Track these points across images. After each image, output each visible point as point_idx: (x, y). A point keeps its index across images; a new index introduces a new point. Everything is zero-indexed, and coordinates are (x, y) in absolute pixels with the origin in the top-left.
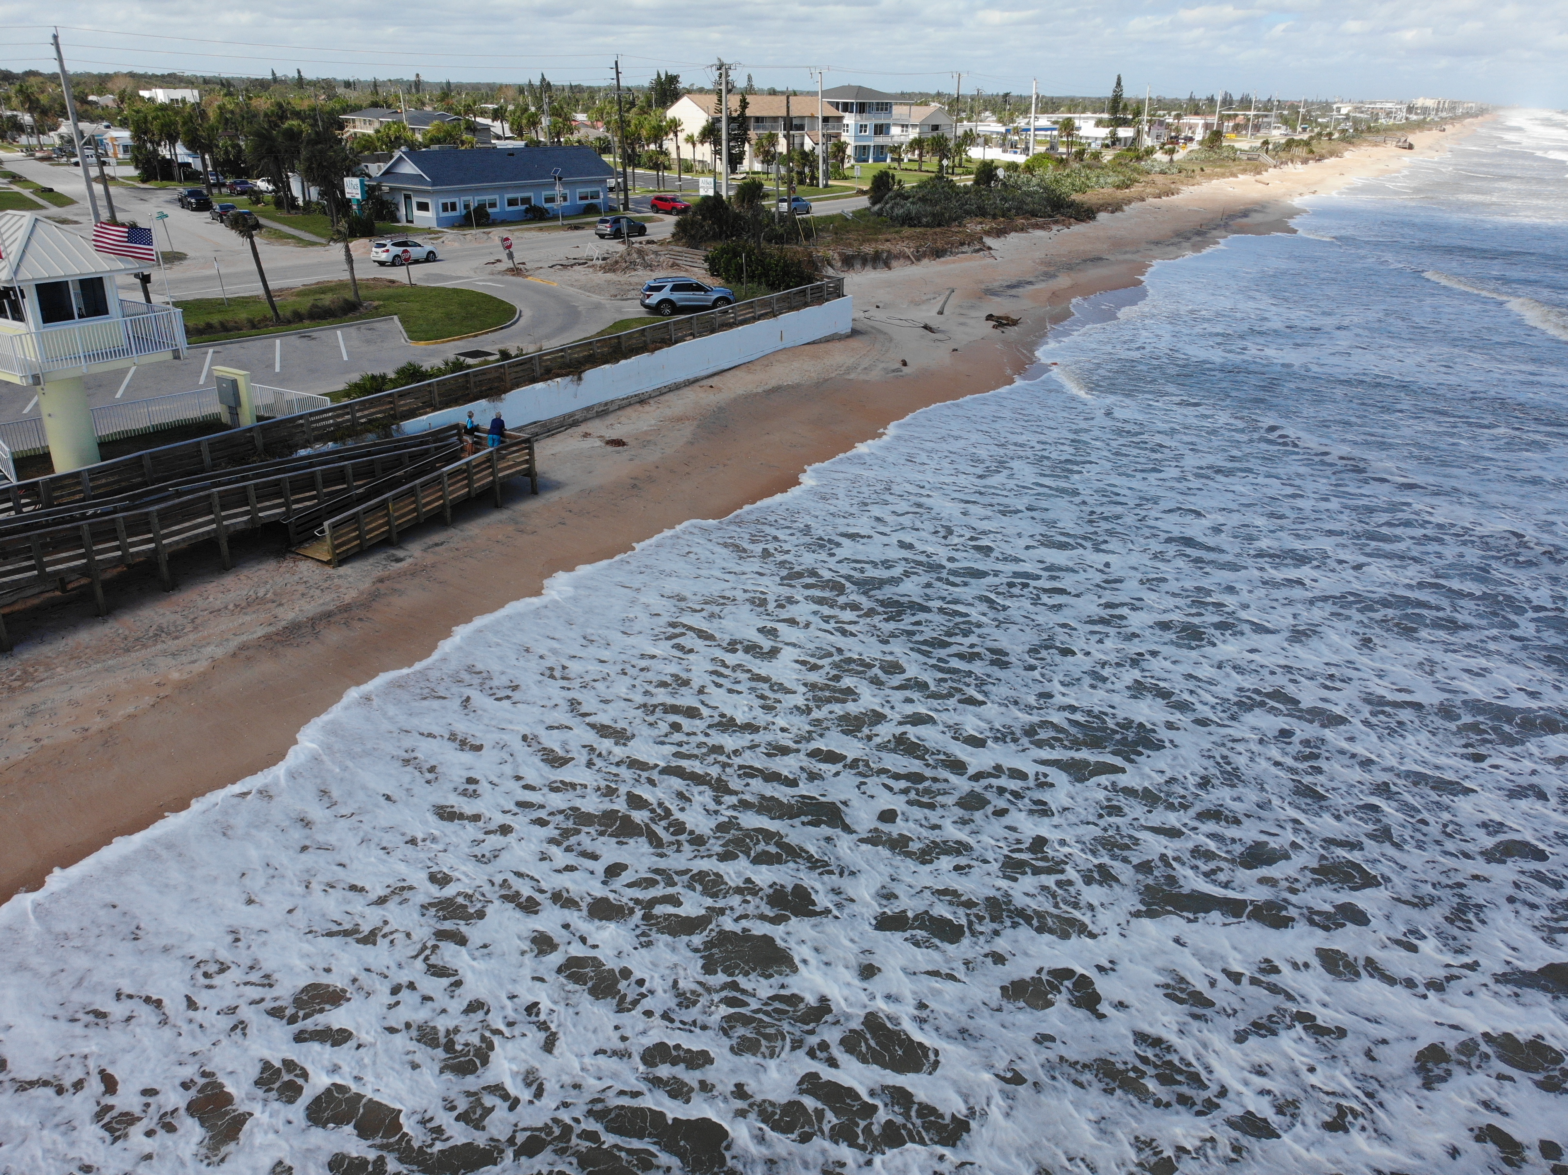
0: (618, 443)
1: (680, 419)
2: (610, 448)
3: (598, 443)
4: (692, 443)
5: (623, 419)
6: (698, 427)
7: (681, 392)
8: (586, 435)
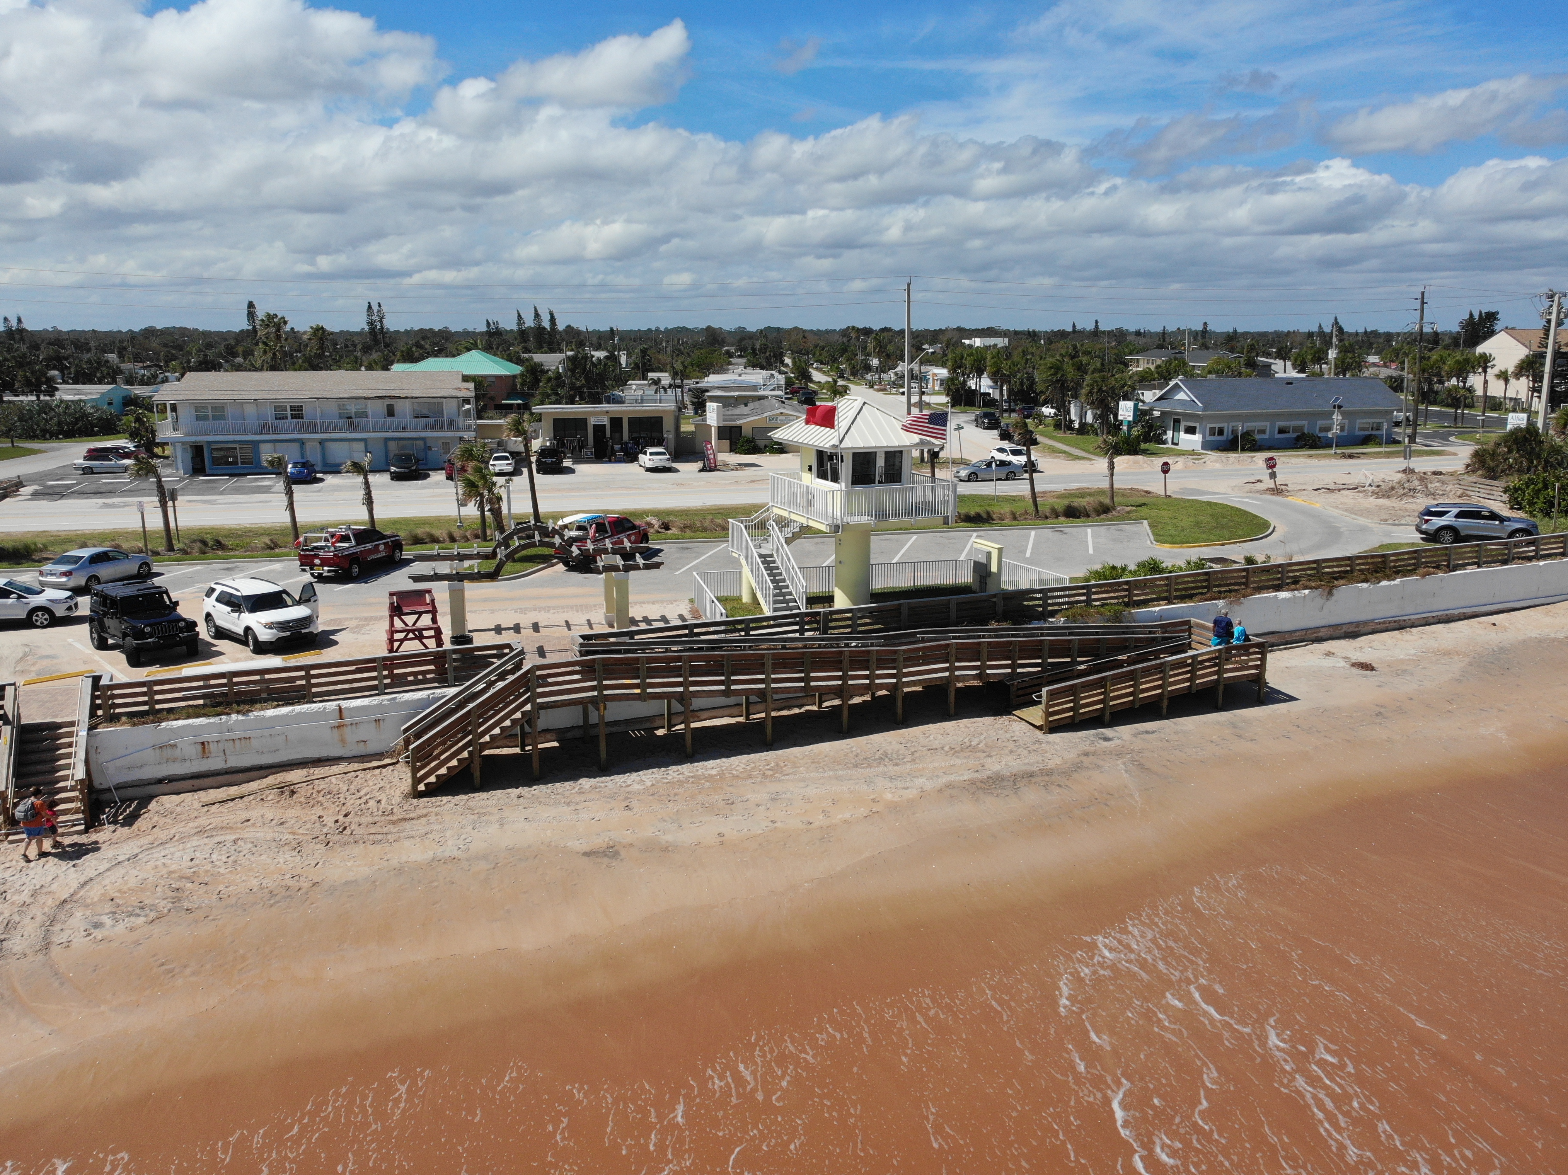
0: (1367, 667)
1: (1447, 653)
2: (1355, 671)
3: (1342, 664)
4: (1459, 681)
5: (1375, 644)
6: (1470, 664)
7: (1452, 625)
8: (1329, 654)
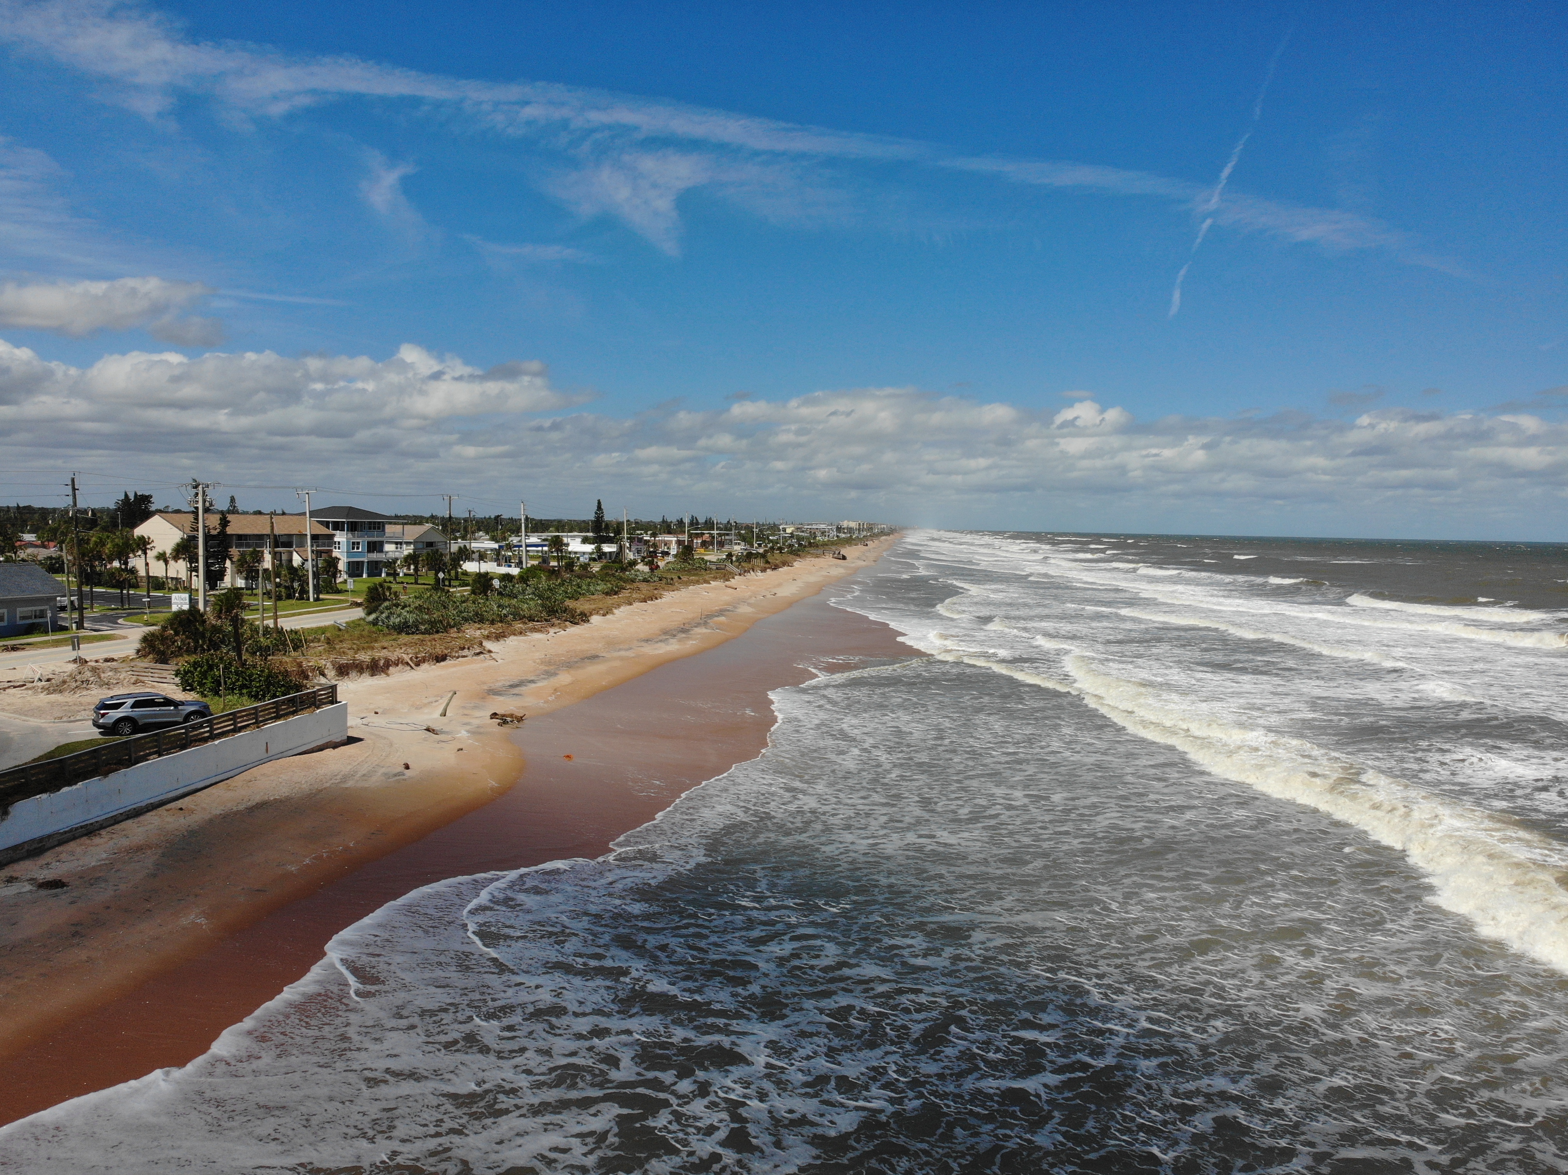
0: (56, 884)
1: (139, 849)
2: (44, 892)
3: (28, 887)
4: (154, 876)
5: (63, 856)
6: (163, 855)
7: (142, 818)
8: (11, 880)
